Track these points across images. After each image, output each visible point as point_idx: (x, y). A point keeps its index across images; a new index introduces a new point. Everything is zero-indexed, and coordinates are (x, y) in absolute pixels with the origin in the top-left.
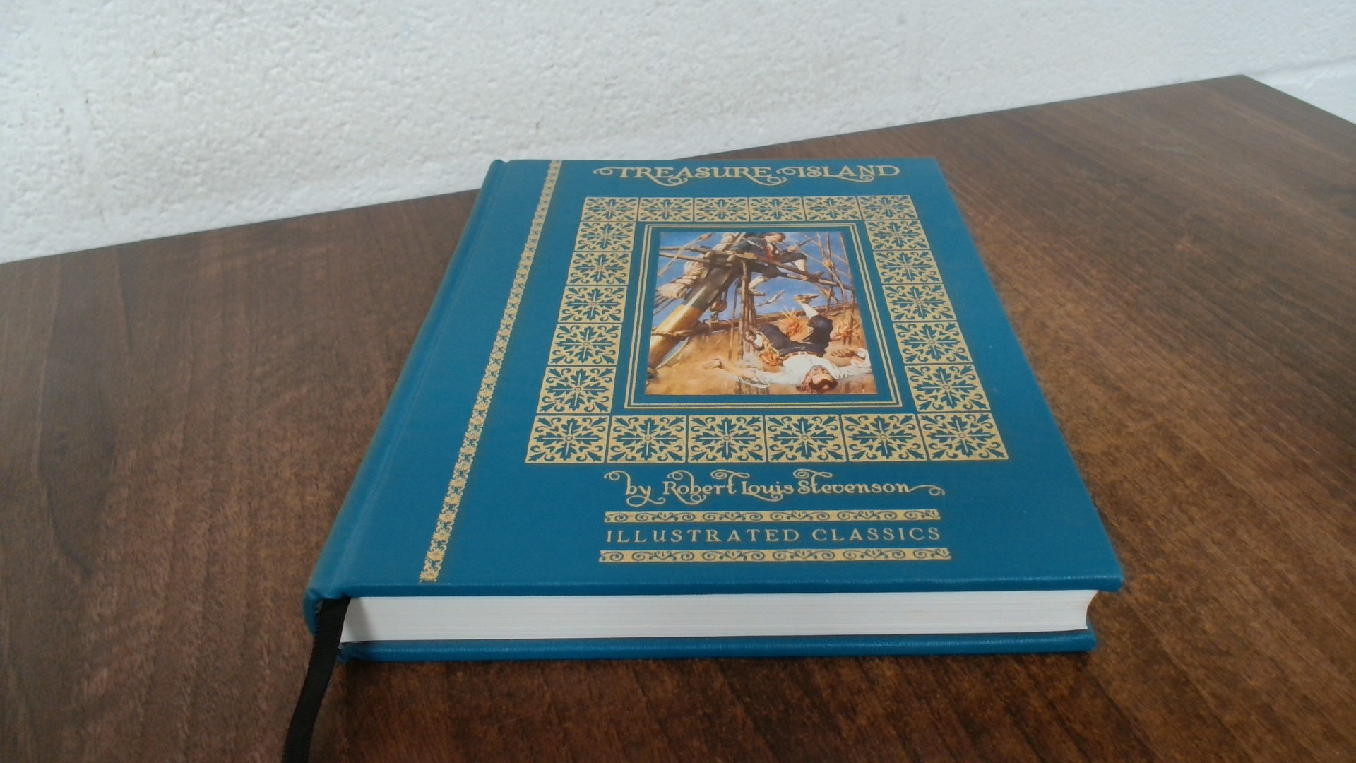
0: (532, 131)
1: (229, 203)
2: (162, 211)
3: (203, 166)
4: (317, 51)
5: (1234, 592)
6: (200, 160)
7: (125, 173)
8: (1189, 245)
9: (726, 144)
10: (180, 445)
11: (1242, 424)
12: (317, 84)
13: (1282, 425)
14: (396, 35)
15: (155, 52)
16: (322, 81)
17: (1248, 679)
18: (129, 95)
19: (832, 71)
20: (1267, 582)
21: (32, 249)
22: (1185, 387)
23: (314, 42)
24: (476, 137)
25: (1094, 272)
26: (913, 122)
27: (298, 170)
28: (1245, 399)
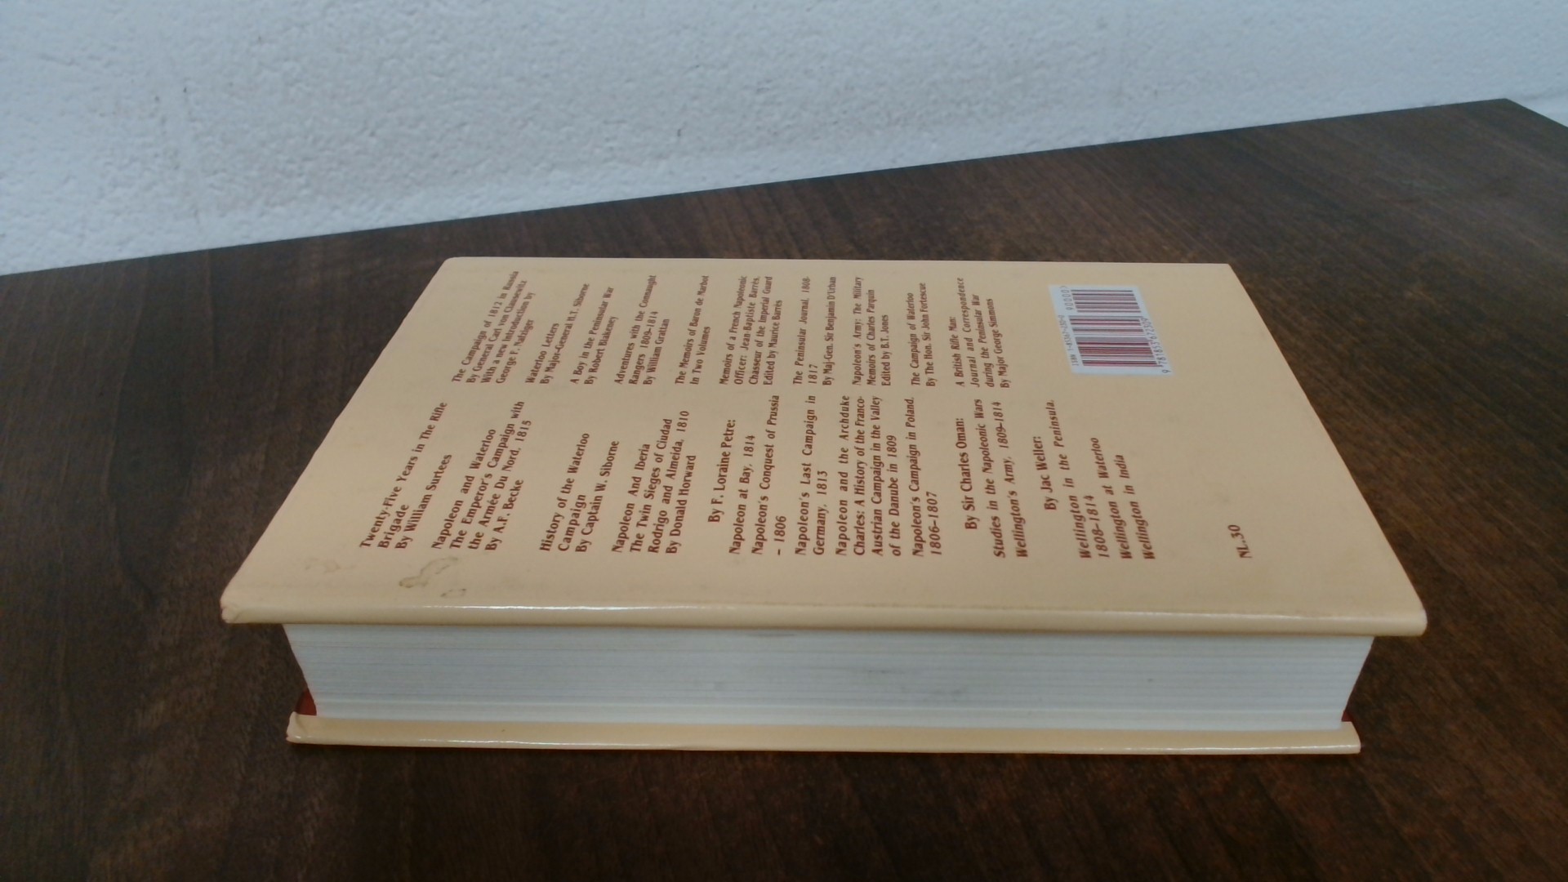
0: (673, 139)
1: (335, 208)
2: (262, 214)
3: (309, 166)
4: (438, 42)
5: (1431, 688)
6: (306, 159)
7: (224, 170)
8: (1421, 293)
9: (894, 161)
10: (261, 467)
11: (1461, 499)
12: (436, 79)
13: (1508, 502)
14: (524, 27)
15: (260, 38)
16: (441, 75)
17: (1435, 788)
18: (231, 84)
19: (1019, 80)
20: (1471, 680)
21: (120, 250)
22: (1398, 454)
23: (433, 32)
24: (610, 144)
25: (1304, 319)
26: (1112, 142)
27: (412, 174)
28: (1468, 471)
